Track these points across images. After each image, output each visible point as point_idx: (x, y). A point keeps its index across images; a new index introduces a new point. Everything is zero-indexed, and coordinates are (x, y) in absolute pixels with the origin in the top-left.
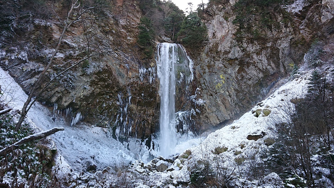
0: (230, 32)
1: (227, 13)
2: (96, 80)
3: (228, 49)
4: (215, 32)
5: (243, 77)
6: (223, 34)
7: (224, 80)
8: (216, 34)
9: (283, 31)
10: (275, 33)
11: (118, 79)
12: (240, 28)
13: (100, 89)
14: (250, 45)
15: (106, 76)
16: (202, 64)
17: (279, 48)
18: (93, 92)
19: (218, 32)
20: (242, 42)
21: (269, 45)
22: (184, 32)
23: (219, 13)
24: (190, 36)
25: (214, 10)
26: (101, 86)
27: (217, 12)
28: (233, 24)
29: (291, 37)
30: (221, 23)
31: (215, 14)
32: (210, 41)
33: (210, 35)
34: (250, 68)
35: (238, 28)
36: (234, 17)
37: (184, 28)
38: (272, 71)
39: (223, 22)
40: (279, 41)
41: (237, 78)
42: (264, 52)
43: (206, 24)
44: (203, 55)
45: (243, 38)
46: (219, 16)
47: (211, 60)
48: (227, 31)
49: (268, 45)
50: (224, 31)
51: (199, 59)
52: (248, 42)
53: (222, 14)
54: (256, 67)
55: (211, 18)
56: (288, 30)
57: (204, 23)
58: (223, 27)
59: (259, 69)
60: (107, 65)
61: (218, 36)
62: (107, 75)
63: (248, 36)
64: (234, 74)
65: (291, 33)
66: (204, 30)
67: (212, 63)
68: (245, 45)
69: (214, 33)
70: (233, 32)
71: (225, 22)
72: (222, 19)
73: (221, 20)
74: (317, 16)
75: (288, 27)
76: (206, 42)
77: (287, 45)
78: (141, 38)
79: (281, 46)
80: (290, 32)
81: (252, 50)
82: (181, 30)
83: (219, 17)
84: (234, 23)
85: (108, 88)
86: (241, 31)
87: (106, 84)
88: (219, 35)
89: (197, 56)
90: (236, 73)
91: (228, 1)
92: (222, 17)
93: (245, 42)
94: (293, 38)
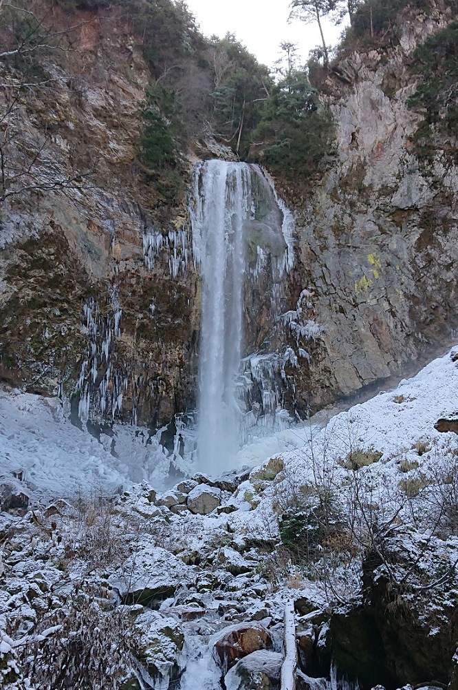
0: (399, 131)
1: (393, 76)
2: (24, 265)
3: (391, 181)
4: (358, 131)
5: (430, 260)
6: (380, 138)
7: (379, 270)
8: (359, 137)
11: (83, 262)
12: (429, 121)
13: (34, 289)
14: (455, 170)
15: (49, 254)
16: (318, 222)
18: (15, 299)
19: (365, 129)
20: (431, 162)
22: (269, 130)
23: (371, 74)
24: (288, 141)
25: (355, 66)
26: (37, 281)
27: (363, 72)
28: (409, 108)
30: (374, 105)
31: (357, 79)
32: (343, 156)
33: (342, 140)
34: (450, 234)
35: (422, 118)
36: (412, 88)
37: (270, 119)
39: (379, 102)
41: (413, 262)
43: (332, 107)
44: (323, 197)
45: (434, 148)
46: (368, 83)
47: (345, 212)
48: (391, 128)
50: (381, 129)
51: (310, 208)
52: (449, 161)
53: (378, 77)
55: (346, 89)
57: (328, 105)
58: (380, 117)
60: (52, 223)
61: (365, 142)
62: (52, 250)
63: (449, 143)
64: (406, 251)
66: (326, 126)
67: (347, 220)
68: (439, 169)
69: (353, 134)
70: (409, 132)
71: (386, 100)
72: (377, 94)
73: (374, 96)
76: (332, 158)
78: (147, 145)
82: (262, 123)
83: (370, 87)
84: (411, 104)
85: (57, 287)
86: (429, 129)
87: (51, 274)
88: (368, 140)
89: (305, 200)
90: (413, 250)
91: (396, 40)
92: (377, 87)
93: (440, 161)
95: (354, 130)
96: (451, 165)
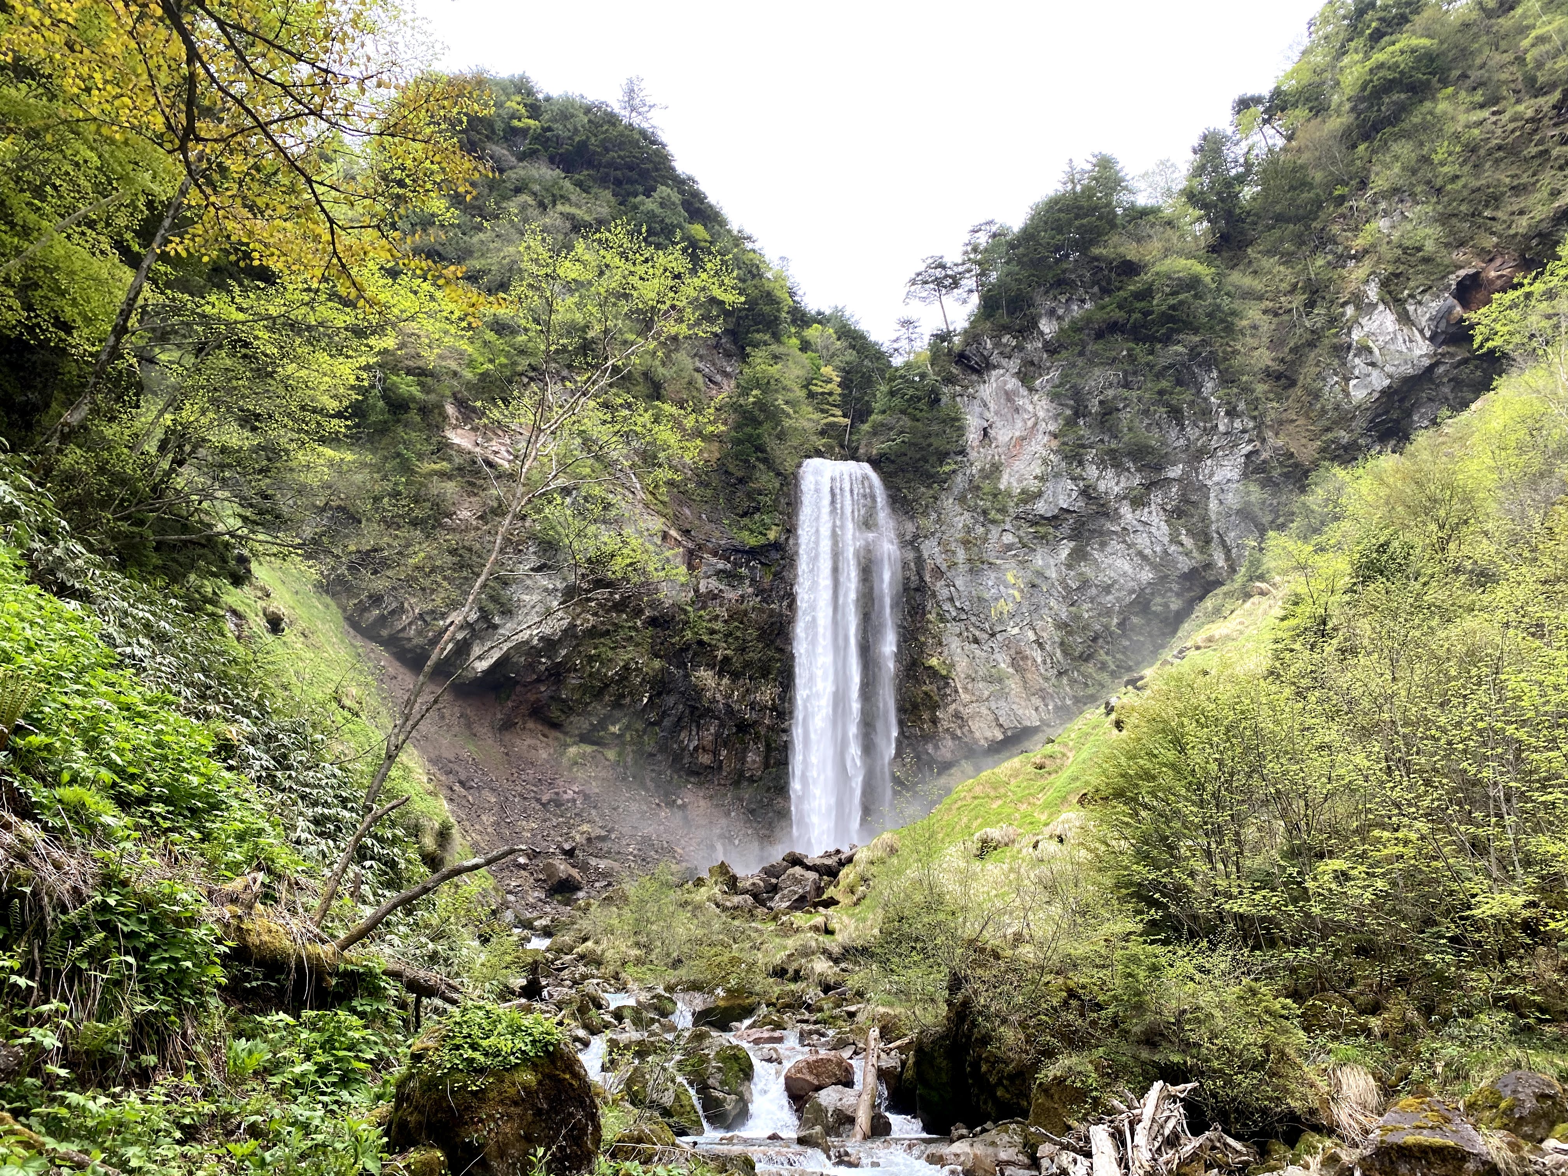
0: (1041, 426)
1: (1032, 363)
3: (1034, 486)
4: (991, 426)
5: (1084, 581)
6: (1017, 434)
7: (1021, 591)
8: (992, 432)
9: (1222, 428)
10: (1193, 433)
12: (1077, 414)
13: (595, 614)
14: (1110, 473)
16: (943, 533)
17: (1209, 483)
18: (572, 626)
19: (999, 424)
20: (1081, 463)
21: (1175, 472)
22: (883, 425)
23: (1004, 362)
24: (907, 437)
25: (986, 353)
26: (600, 605)
27: (995, 359)
28: (1052, 399)
29: (1250, 448)
30: (1009, 397)
31: (989, 366)
32: (973, 455)
33: (973, 436)
34: (1109, 549)
35: (1068, 412)
36: (1054, 374)
37: (884, 412)
38: (1184, 564)
39: (1015, 393)
40: (1209, 462)
41: (1063, 582)
42: (1156, 497)
43: (958, 399)
44: (949, 503)
45: (1084, 447)
46: (1002, 371)
47: (976, 522)
48: (1030, 423)
49: (1171, 475)
50: (1019, 424)
51: (934, 516)
52: (1103, 461)
53: (1014, 365)
54: (1129, 547)
55: (975, 377)
56: (1237, 424)
57: (953, 397)
58: (1017, 410)
59: (1140, 554)
61: (1000, 438)
64: (1053, 569)
65: (1246, 436)
66: (952, 420)
67: (980, 530)
68: (1092, 471)
69: (985, 429)
70: (1052, 427)
71: (1024, 392)
72: (1013, 383)
73: (1009, 387)
74: (1336, 379)
75: (1239, 416)
76: (959, 458)
77: (1235, 475)
78: (737, 442)
79: (1216, 479)
80: (1244, 431)
81: (1116, 489)
82: (873, 417)
83: (1004, 375)
84: (1055, 397)
85: (623, 611)
86: (1077, 424)
88: (1003, 435)
89: (927, 506)
90: (1063, 568)
91: (1033, 324)
92: (1013, 376)
93: (1092, 462)
94: (1255, 452)
95: (986, 425)
96: (1105, 468)
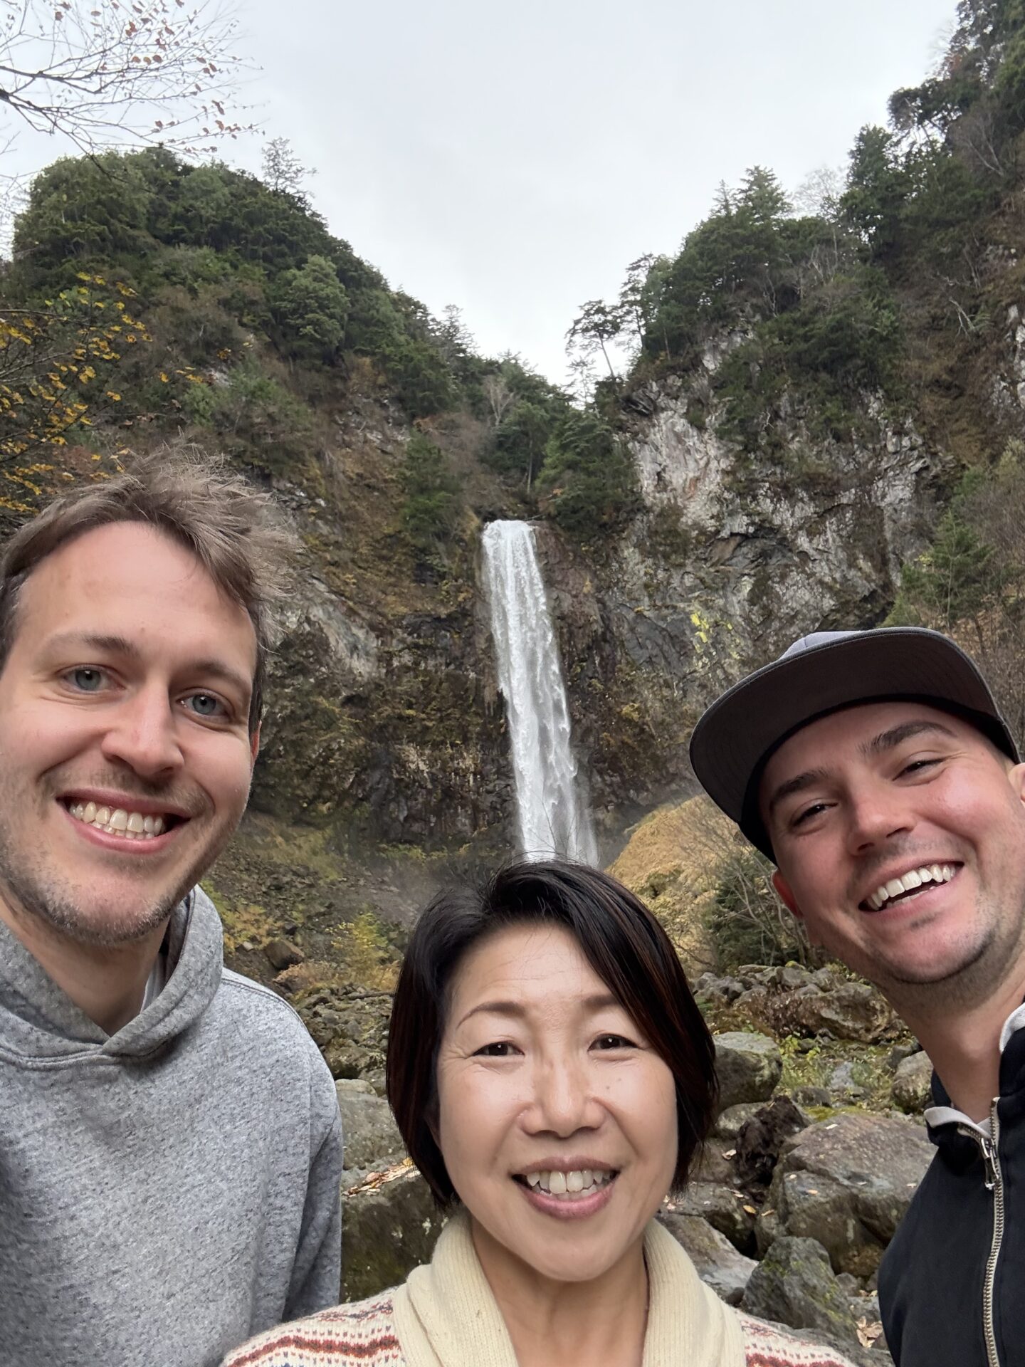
0: (714, 465)
1: (699, 401)
2: (279, 673)
3: (710, 525)
4: (664, 470)
5: (768, 615)
6: (691, 475)
7: (707, 632)
8: (666, 476)
9: (891, 448)
10: (861, 456)
11: (347, 660)
12: (746, 449)
14: (784, 505)
15: (308, 657)
17: (883, 504)
19: (671, 467)
20: (755, 498)
21: (846, 498)
23: (672, 404)
25: (652, 396)
26: (296, 690)
27: (662, 401)
28: (721, 438)
29: (919, 465)
30: (680, 438)
31: (657, 409)
32: (649, 501)
33: (647, 483)
34: (789, 581)
35: (739, 448)
36: (723, 413)
38: (864, 588)
39: (686, 434)
40: (880, 484)
41: (748, 620)
42: (831, 524)
43: (630, 445)
44: (630, 553)
45: (757, 481)
46: (670, 413)
47: (658, 567)
48: (702, 463)
49: (845, 501)
50: (692, 465)
51: (615, 565)
52: (776, 494)
53: (681, 406)
54: (810, 576)
55: (644, 422)
56: (906, 442)
57: (625, 444)
58: (688, 451)
59: (821, 582)
60: (308, 620)
61: (674, 481)
62: (311, 652)
63: (774, 473)
64: (737, 606)
65: (916, 453)
66: (627, 469)
67: (661, 575)
68: (767, 505)
69: (658, 474)
70: (724, 464)
71: (694, 432)
72: (681, 425)
73: (678, 428)
74: (1003, 384)
75: (906, 434)
77: (907, 494)
79: (888, 500)
80: (912, 449)
81: (791, 521)
83: (672, 420)
84: (721, 434)
86: (747, 459)
87: (312, 680)
88: (677, 478)
89: (608, 556)
90: (746, 603)
91: (696, 363)
92: (681, 417)
93: (766, 496)
94: (926, 468)
95: (659, 469)
96: (779, 500)
